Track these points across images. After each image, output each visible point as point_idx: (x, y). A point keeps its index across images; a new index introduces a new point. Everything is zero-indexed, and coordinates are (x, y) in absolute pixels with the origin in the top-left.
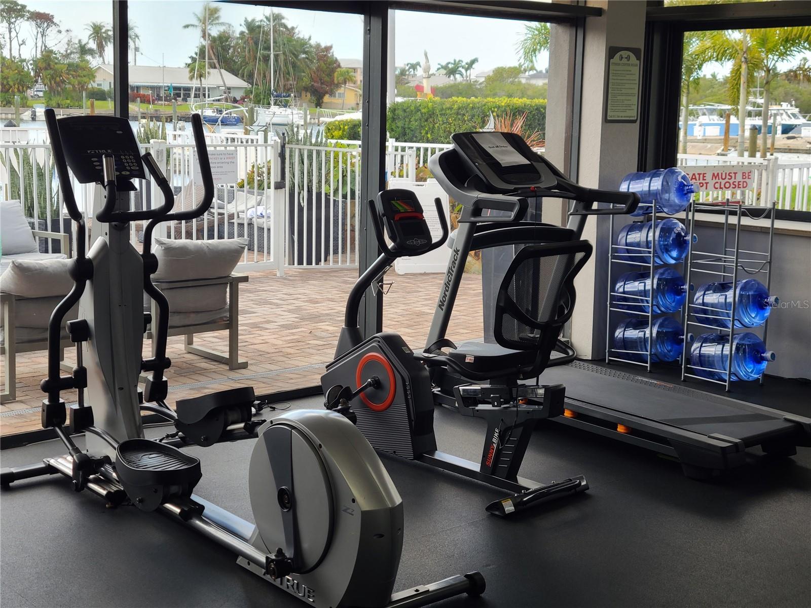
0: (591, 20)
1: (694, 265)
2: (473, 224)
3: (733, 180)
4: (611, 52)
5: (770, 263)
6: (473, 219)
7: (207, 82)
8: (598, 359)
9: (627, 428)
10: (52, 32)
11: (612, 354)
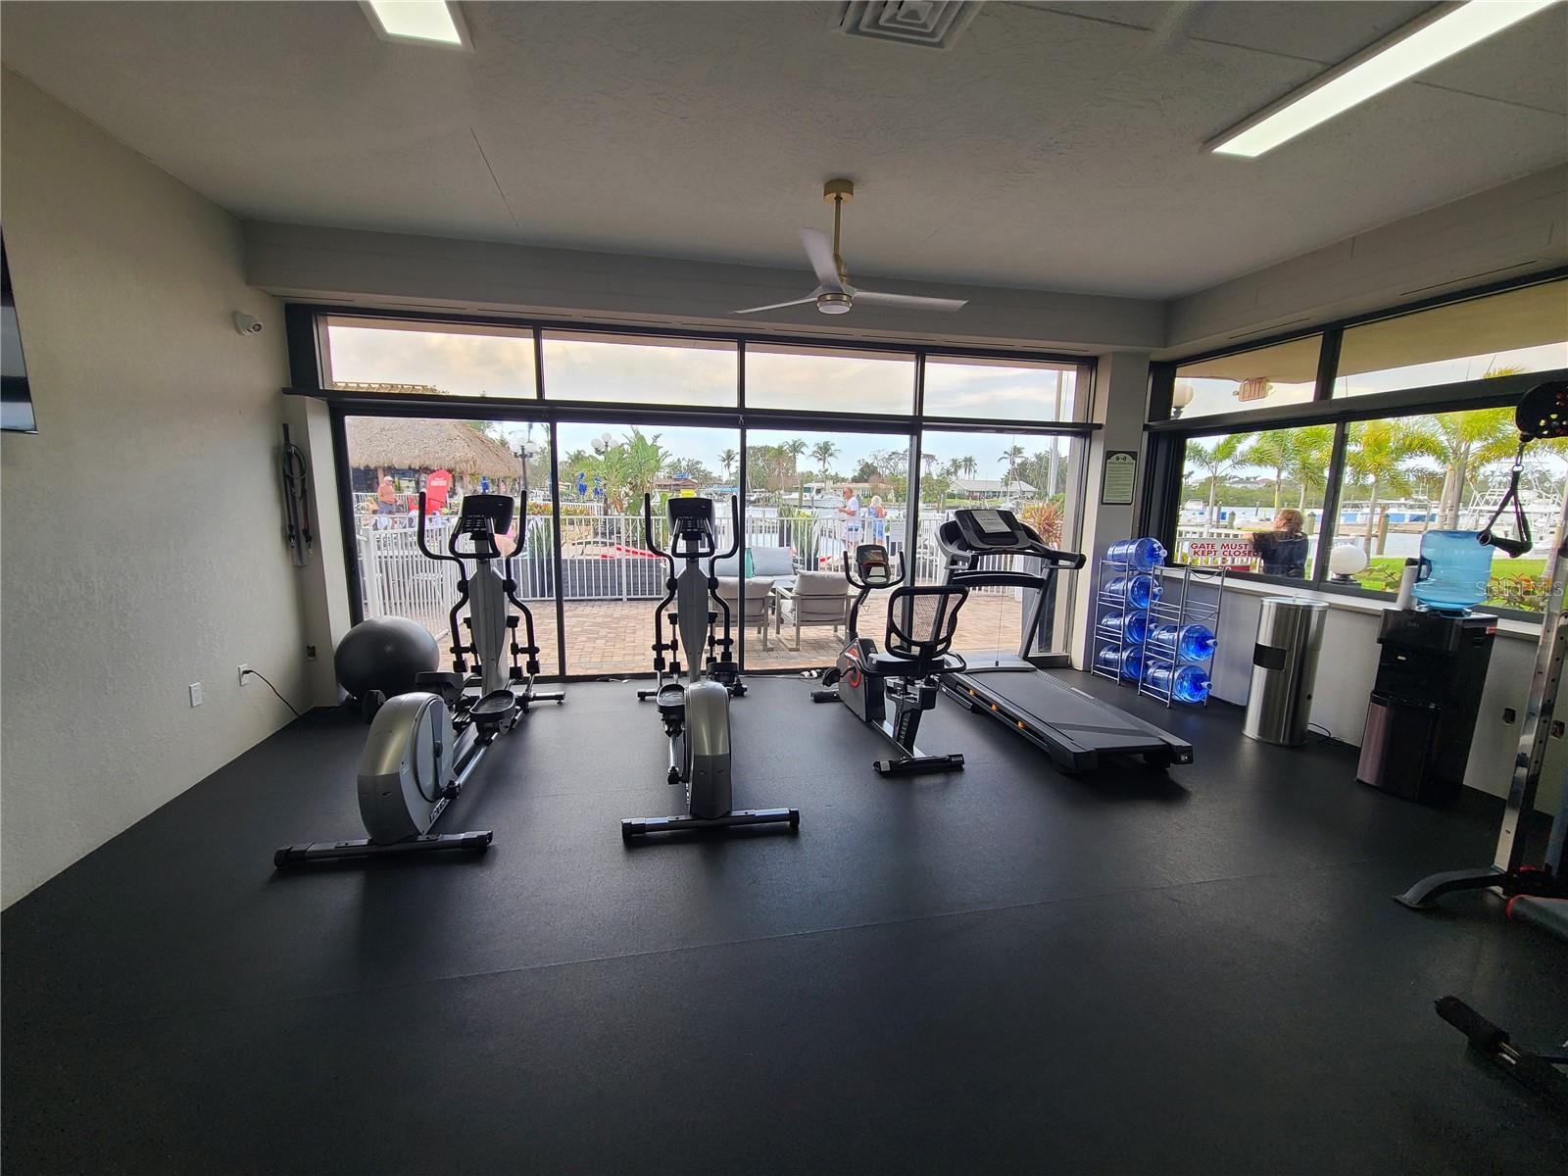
0: (1095, 432)
1: (1153, 611)
2: (952, 571)
3: (1243, 549)
4: (1108, 455)
5: (1219, 613)
6: (951, 567)
7: (1010, 489)
8: (1086, 670)
9: (1024, 725)
10: (934, 464)
11: (1095, 668)
